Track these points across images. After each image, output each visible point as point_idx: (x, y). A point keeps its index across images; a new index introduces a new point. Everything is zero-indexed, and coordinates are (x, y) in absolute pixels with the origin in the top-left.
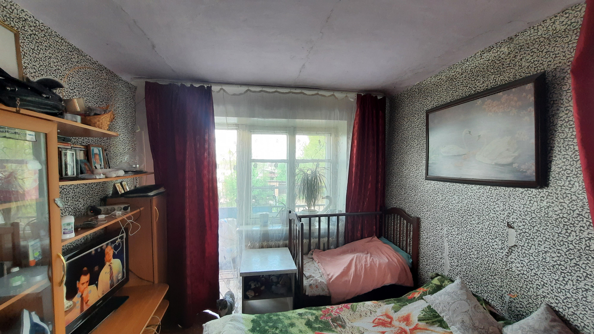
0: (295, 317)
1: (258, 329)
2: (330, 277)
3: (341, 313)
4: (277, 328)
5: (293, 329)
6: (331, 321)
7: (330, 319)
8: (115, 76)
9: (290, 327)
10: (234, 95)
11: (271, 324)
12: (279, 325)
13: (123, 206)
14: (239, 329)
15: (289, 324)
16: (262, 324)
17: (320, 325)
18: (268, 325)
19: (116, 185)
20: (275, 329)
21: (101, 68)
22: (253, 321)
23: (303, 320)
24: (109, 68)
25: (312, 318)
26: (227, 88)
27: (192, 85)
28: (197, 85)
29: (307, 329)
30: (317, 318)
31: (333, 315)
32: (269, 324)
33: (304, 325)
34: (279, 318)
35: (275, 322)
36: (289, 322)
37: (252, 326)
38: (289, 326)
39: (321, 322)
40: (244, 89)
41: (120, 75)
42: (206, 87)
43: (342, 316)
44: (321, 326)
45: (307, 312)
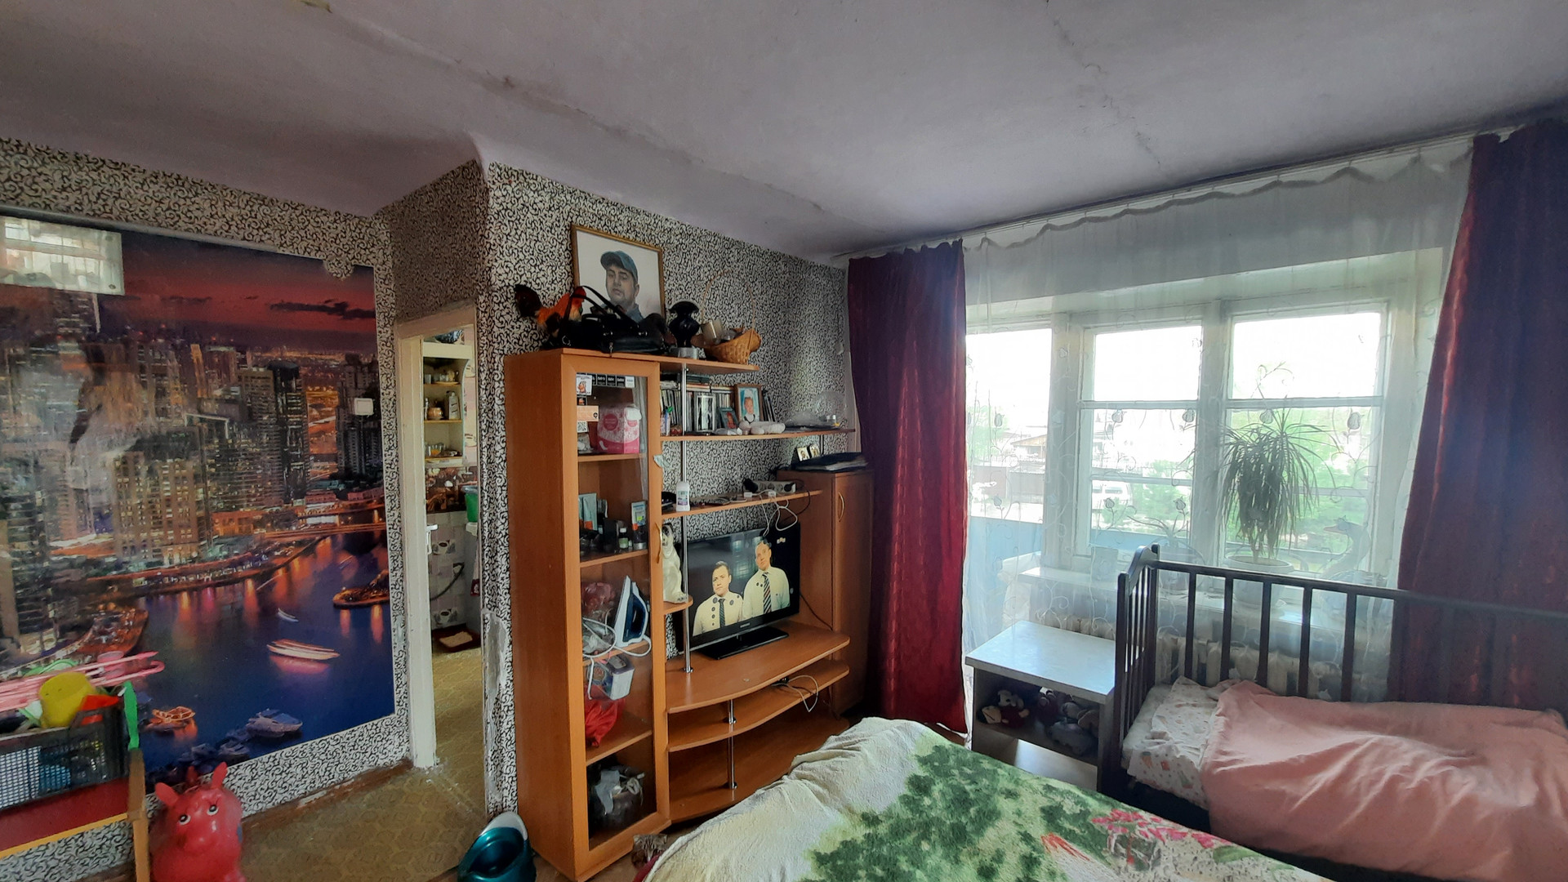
0: (1030, 786)
1: (936, 764)
2: (1224, 759)
3: (1167, 841)
4: (974, 782)
5: (1006, 800)
6: (1115, 838)
7: (1121, 833)
8: (802, 262)
9: (1004, 796)
10: (1013, 245)
11: (969, 771)
12: (984, 780)
13: (784, 484)
14: (902, 745)
15: (1006, 790)
16: (951, 761)
17: (1075, 829)
18: (962, 770)
19: (798, 450)
20: (969, 781)
21: (775, 257)
22: (938, 749)
23: (1046, 799)
24: (788, 253)
25: (1069, 807)
26: (995, 235)
27: (924, 248)
28: (934, 245)
29: (1039, 818)
30: (1084, 814)
31: (1137, 833)
32: (965, 769)
33: (1037, 809)
34: (995, 772)
35: (983, 773)
36: (1011, 786)
37: (929, 753)
38: (1003, 793)
39: (1088, 826)
40: (1037, 225)
41: (809, 259)
42: (951, 243)
43: (1163, 848)
44: (1077, 831)
45: (1069, 792)
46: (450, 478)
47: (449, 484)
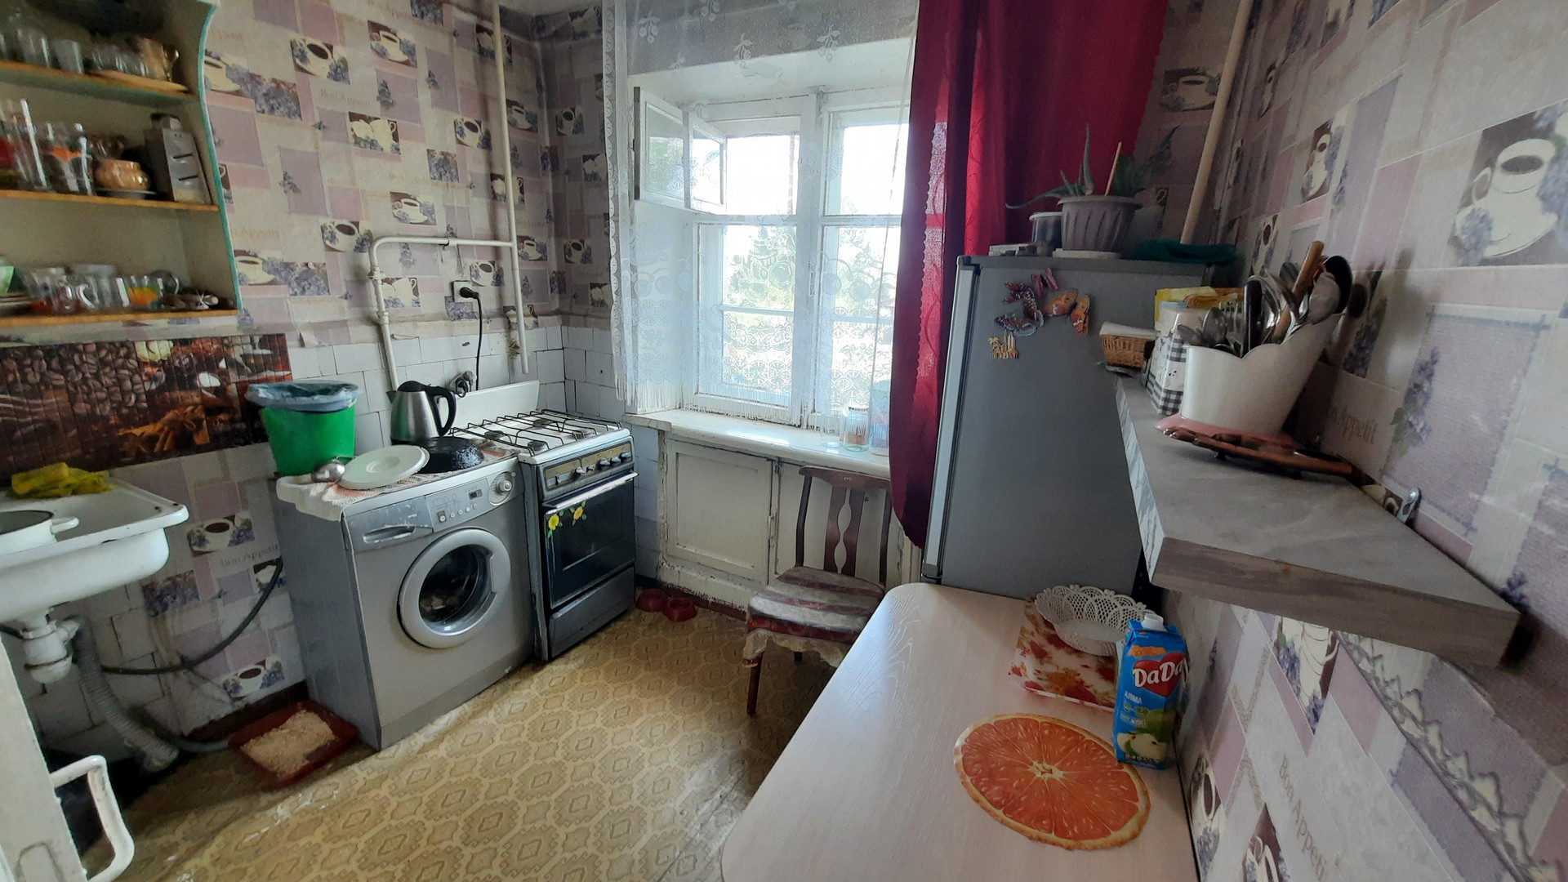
46: (210, 366)
47: (207, 380)
